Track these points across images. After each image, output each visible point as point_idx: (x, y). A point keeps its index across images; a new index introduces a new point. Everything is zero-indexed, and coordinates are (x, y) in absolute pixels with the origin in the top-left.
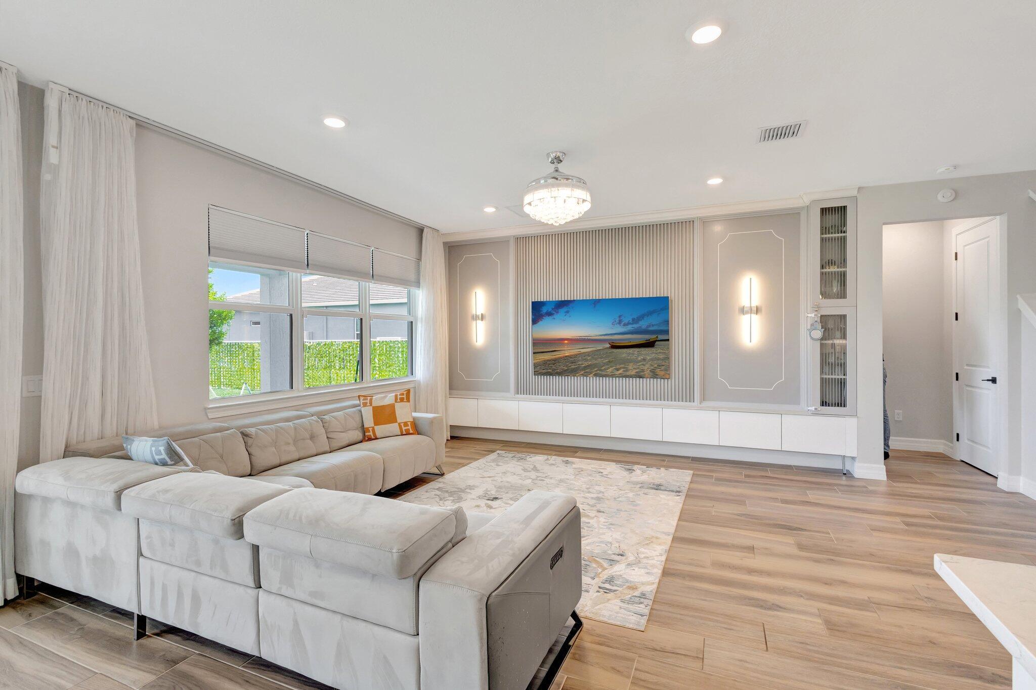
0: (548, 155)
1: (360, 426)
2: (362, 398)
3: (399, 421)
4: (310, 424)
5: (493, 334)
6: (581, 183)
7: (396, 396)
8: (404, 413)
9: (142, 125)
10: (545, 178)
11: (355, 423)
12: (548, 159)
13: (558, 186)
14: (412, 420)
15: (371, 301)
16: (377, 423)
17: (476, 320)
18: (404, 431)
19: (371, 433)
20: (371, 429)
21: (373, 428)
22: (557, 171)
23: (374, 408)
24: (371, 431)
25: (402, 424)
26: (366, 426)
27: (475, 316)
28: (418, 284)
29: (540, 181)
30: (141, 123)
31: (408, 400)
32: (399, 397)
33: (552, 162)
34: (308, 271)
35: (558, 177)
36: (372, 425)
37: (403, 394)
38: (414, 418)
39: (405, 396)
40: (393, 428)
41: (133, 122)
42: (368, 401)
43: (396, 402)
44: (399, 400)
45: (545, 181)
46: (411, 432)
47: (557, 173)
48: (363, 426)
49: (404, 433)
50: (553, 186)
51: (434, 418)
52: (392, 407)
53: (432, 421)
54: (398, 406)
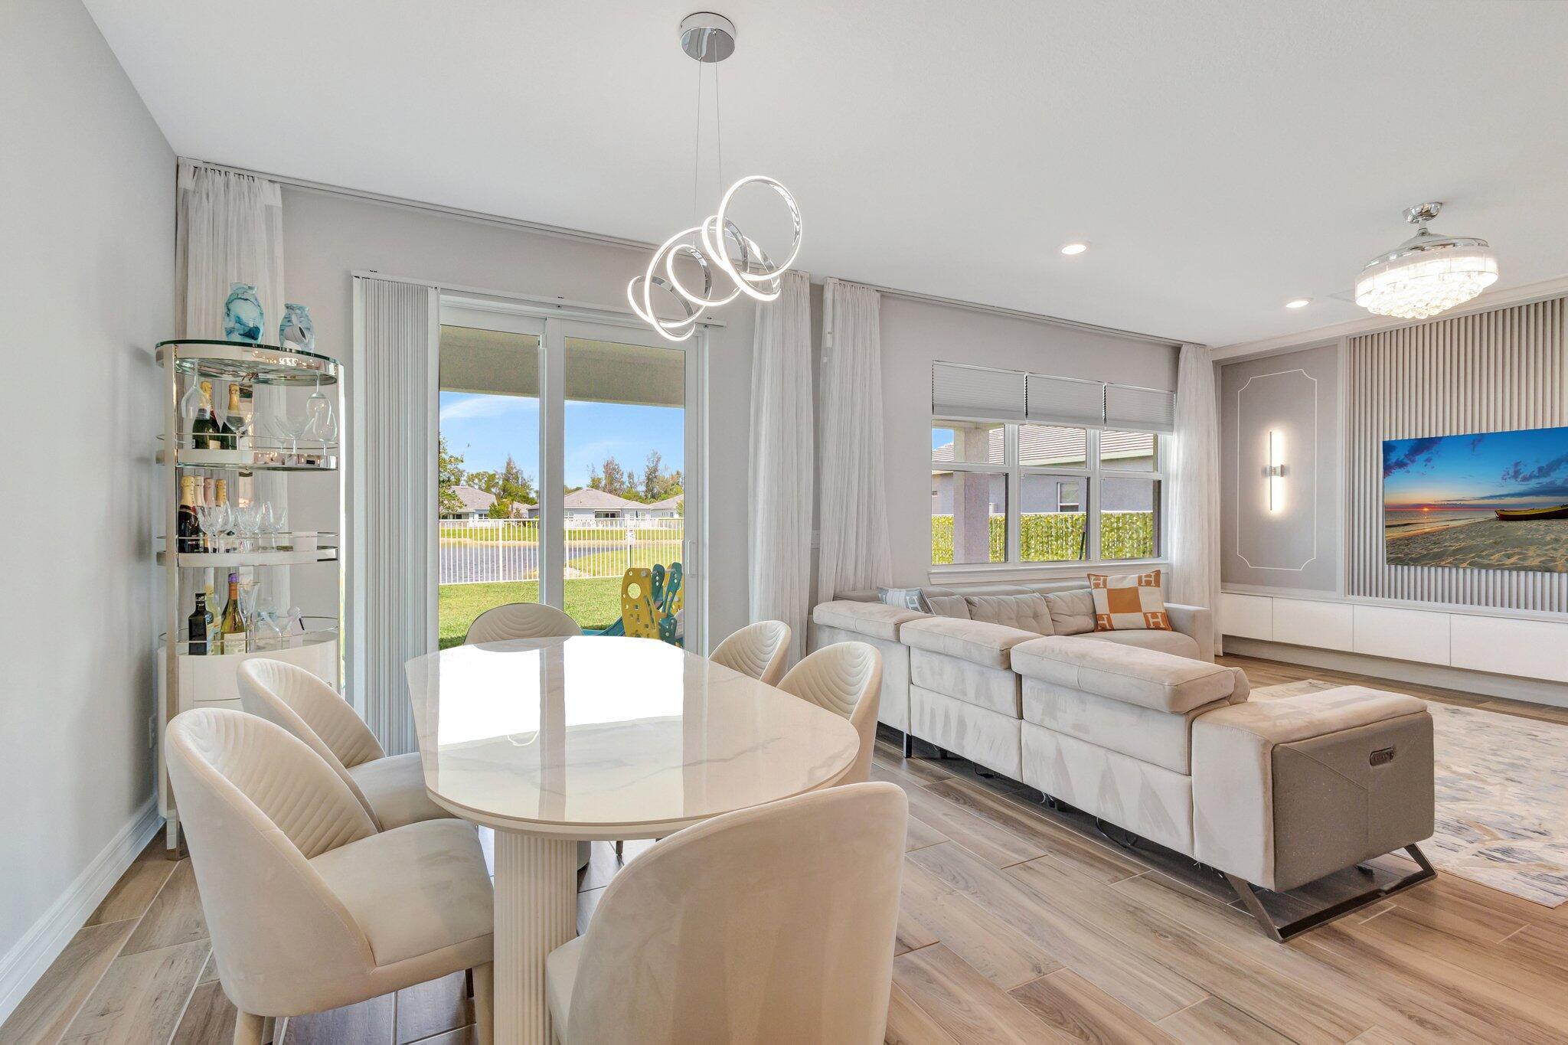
0: (1406, 212)
1: (1091, 611)
2: (1093, 578)
3: (1144, 610)
4: (1033, 600)
5: (1302, 497)
6: (1479, 245)
7: (1140, 578)
8: (1151, 601)
9: (885, 295)
10: (1399, 252)
11: (1085, 607)
12: (1407, 219)
13: (1423, 259)
14: (1163, 611)
15: (1102, 455)
16: (1114, 609)
17: (1271, 475)
18: (1152, 624)
19: (1106, 622)
20: (1105, 617)
21: (1108, 615)
22: (1423, 234)
23: (1109, 591)
24: (1105, 619)
25: (1149, 615)
26: (1098, 612)
27: (1268, 470)
28: (1170, 426)
29: (1388, 257)
30: (885, 294)
31: (1158, 584)
32: (1144, 579)
33: (1415, 220)
34: (1027, 421)
35: (1424, 245)
36: (1108, 612)
37: (1150, 576)
38: (1166, 609)
39: (1152, 579)
40: (1137, 618)
41: (878, 294)
42: (1101, 582)
43: (1140, 583)
44: (1143, 583)
45: (1398, 256)
46: (1162, 626)
47: (1425, 238)
48: (1095, 612)
49: (1152, 626)
50: (1413, 260)
51: (1199, 611)
52: (1134, 591)
53: (1193, 616)
54: (1143, 592)
